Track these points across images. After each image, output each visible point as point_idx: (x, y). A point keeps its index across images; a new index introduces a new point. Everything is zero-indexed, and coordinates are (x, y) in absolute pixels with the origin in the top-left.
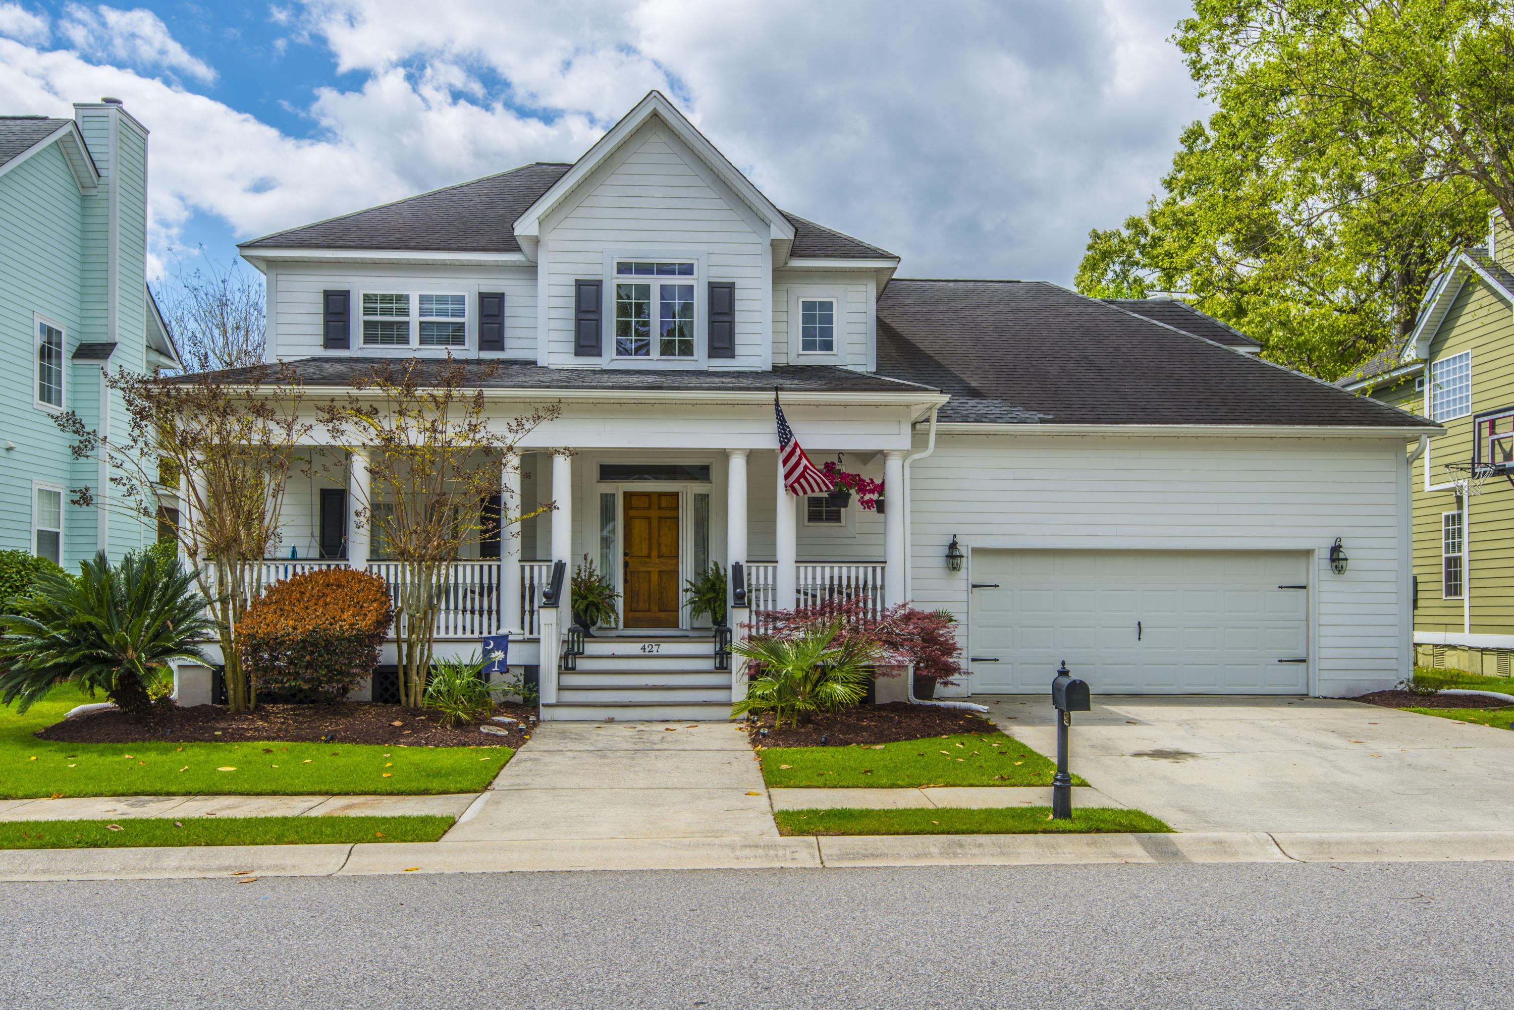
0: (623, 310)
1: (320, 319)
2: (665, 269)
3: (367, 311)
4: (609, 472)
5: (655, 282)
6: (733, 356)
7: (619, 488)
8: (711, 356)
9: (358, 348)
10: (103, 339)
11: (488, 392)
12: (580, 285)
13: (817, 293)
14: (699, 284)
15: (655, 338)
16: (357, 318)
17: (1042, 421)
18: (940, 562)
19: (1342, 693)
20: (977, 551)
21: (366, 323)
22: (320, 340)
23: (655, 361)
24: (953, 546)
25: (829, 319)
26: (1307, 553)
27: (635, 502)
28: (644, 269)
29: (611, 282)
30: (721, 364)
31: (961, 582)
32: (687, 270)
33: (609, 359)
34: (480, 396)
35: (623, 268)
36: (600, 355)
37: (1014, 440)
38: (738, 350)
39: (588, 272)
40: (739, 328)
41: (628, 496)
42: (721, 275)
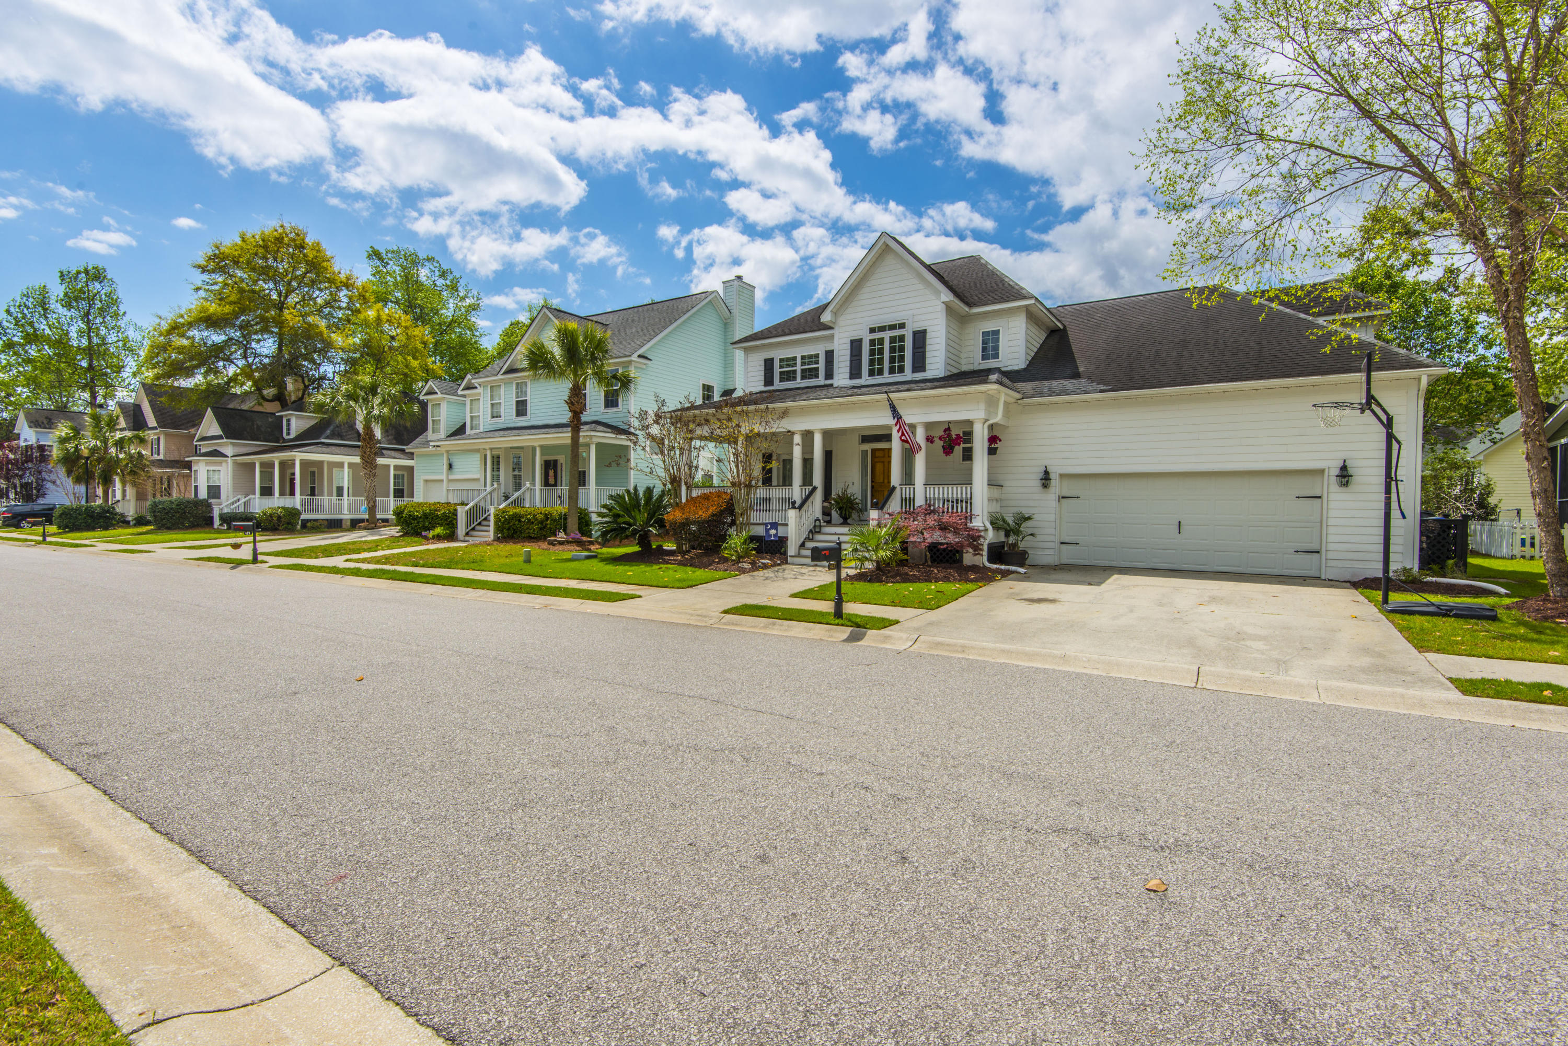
0: (872, 352)
1: (763, 373)
2: (892, 327)
3: (781, 367)
4: (866, 439)
5: (887, 335)
6: (924, 371)
7: (868, 447)
8: (913, 372)
9: (778, 385)
10: (731, 387)
11: (770, 406)
12: (852, 342)
13: (990, 326)
14: (908, 333)
15: (886, 365)
16: (777, 370)
17: (1102, 391)
18: (1038, 483)
19: (1348, 578)
20: (1061, 476)
21: (781, 373)
22: (763, 383)
23: (886, 378)
24: (1046, 473)
25: (997, 340)
26: (1321, 472)
27: (878, 454)
28: (882, 329)
29: (867, 338)
30: (919, 376)
31: (1051, 497)
32: (902, 326)
33: (865, 379)
34: (767, 407)
35: (872, 330)
36: (861, 378)
37: (1088, 405)
38: (928, 367)
39: (856, 335)
40: (928, 355)
41: (873, 451)
42: (918, 327)
